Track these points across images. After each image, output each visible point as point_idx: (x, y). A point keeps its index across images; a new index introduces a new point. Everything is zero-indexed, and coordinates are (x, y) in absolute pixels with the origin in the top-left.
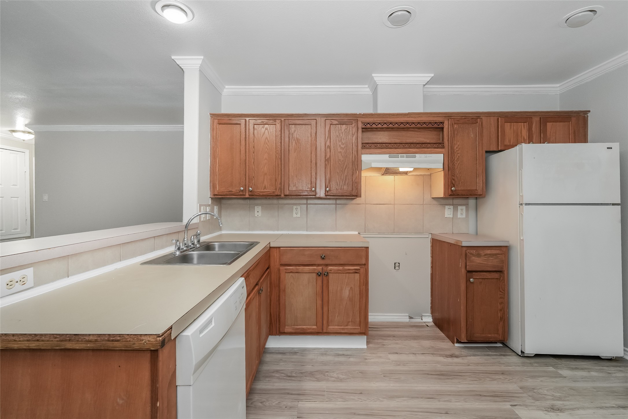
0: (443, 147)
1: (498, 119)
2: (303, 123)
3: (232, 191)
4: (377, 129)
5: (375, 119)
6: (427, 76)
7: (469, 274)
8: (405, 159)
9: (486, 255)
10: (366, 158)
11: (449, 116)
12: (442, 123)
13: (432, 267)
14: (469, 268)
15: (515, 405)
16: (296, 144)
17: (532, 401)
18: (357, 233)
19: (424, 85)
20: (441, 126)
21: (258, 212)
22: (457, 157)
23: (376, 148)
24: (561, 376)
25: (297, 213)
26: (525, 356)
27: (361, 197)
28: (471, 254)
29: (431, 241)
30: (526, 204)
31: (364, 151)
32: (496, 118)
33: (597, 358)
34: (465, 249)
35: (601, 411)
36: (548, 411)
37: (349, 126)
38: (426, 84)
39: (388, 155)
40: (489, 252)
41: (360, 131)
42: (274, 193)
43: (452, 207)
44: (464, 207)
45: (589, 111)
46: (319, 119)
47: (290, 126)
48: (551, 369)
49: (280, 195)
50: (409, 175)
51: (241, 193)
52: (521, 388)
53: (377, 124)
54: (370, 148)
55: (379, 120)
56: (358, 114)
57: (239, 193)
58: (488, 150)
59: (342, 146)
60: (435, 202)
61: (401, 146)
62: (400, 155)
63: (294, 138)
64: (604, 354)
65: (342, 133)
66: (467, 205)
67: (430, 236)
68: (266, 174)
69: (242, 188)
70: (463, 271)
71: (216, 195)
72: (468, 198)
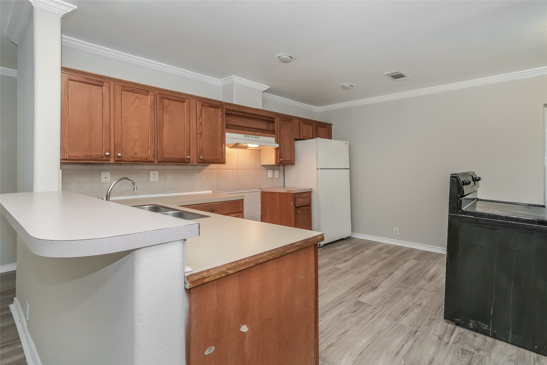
0: (275, 134)
1: (300, 122)
2: (177, 99)
3: (92, 156)
4: (235, 115)
5: (235, 108)
6: (266, 87)
7: (296, 209)
8: (253, 138)
9: (303, 197)
10: (228, 135)
11: (278, 115)
12: (274, 118)
13: (261, 210)
14: (297, 206)
15: (334, 265)
16: (170, 117)
17: (338, 261)
18: (211, 192)
19: (263, 92)
20: (273, 120)
21: (106, 178)
22: (282, 141)
23: (235, 129)
24: (338, 250)
25: (154, 178)
26: (321, 247)
27: (225, 164)
28: (298, 197)
29: (261, 193)
30: (321, 169)
31: (227, 130)
32: (299, 120)
33: (343, 239)
34: (294, 195)
35: (358, 256)
36: (345, 262)
37: (217, 110)
38: (264, 91)
39: (243, 135)
40: (304, 195)
41: (224, 114)
42: (147, 159)
43: (272, 171)
44: (278, 171)
45: (332, 124)
46: (191, 100)
47: (164, 100)
48: (333, 248)
49: (154, 162)
50: (247, 149)
51: (105, 158)
52: (330, 259)
53: (235, 112)
54: (231, 128)
55: (237, 109)
56: (224, 102)
57: (102, 158)
58: (295, 138)
59: (211, 124)
60: (263, 168)
61: (251, 130)
62: (251, 136)
63: (168, 111)
64: (344, 237)
65: (211, 114)
66: (279, 170)
67: (260, 190)
68: (137, 141)
69: (107, 154)
70: (293, 208)
71: (66, 159)
72: (280, 165)
